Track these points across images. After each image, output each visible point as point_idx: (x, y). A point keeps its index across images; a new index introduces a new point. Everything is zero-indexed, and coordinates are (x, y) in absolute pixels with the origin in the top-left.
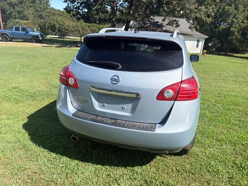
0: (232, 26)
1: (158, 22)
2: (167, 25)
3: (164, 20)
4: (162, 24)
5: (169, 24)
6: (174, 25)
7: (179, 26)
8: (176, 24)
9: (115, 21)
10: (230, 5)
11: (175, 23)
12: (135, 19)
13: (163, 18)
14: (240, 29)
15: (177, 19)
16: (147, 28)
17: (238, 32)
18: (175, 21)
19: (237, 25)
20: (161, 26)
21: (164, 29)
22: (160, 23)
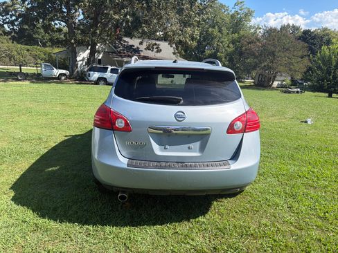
0: (217, 51)
1: (134, 46)
2: (145, 49)
3: (141, 43)
4: (138, 48)
5: (148, 48)
6: (155, 50)
7: (161, 50)
8: (157, 48)
9: (75, 43)
10: (214, 27)
11: (155, 47)
12: (104, 41)
13: (140, 40)
14: (227, 55)
15: (157, 43)
16: (120, 52)
17: (226, 58)
18: (156, 44)
19: (224, 50)
20: (137, 51)
21: (142, 54)
22: (135, 47)
